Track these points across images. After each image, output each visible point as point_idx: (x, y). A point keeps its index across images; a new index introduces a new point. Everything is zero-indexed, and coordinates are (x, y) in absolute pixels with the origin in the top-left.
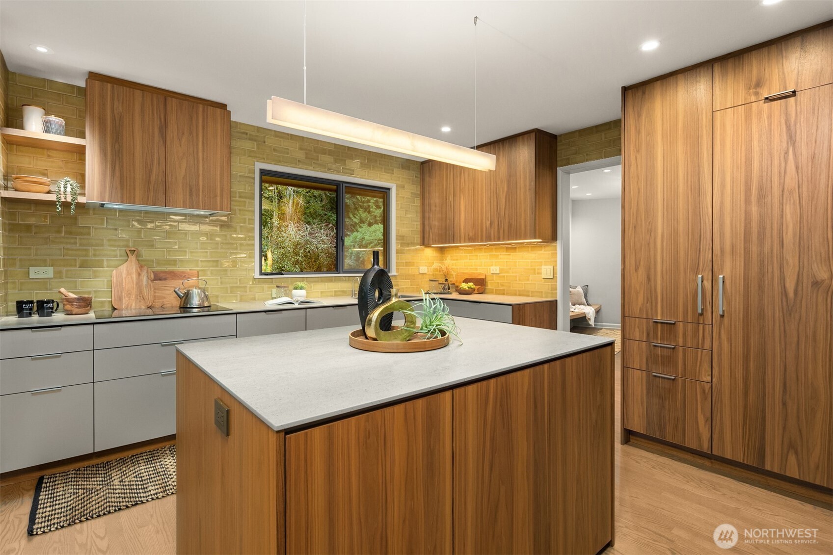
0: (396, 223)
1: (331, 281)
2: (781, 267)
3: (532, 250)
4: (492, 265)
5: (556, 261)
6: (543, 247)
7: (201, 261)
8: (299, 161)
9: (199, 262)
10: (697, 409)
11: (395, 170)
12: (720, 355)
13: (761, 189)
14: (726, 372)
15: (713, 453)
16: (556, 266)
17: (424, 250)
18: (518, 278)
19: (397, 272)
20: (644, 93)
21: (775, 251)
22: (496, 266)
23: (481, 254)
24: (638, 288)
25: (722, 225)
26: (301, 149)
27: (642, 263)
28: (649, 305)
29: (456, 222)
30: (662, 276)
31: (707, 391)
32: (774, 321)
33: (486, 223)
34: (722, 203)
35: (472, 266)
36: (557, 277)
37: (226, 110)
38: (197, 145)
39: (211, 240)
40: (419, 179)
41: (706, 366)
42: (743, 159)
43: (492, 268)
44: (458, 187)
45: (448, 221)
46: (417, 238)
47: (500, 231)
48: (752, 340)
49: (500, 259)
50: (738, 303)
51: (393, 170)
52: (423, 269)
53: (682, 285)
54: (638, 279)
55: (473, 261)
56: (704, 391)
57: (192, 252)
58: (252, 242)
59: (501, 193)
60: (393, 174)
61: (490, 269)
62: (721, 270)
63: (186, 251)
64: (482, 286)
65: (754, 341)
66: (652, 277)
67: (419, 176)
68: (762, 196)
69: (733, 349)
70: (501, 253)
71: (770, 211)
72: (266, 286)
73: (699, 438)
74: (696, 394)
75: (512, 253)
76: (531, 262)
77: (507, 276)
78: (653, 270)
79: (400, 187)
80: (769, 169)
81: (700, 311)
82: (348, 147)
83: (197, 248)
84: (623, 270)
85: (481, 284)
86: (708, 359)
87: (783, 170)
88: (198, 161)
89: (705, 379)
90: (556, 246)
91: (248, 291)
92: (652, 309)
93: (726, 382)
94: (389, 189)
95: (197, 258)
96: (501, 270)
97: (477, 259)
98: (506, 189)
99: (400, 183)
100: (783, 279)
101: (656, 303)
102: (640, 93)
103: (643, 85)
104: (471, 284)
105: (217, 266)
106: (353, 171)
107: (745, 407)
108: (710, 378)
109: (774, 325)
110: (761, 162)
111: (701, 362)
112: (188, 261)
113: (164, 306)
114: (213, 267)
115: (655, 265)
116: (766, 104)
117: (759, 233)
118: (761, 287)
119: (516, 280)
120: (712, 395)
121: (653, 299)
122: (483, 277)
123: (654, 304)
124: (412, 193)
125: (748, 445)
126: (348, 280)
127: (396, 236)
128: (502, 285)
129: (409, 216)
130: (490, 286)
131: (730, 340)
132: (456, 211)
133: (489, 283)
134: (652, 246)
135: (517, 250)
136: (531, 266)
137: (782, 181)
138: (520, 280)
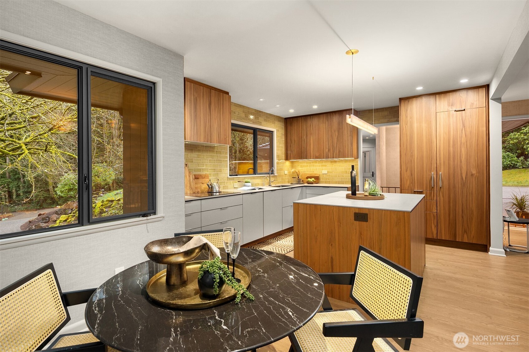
0: (277, 149)
1: (254, 179)
2: (461, 170)
3: (345, 163)
4: (323, 170)
5: (358, 168)
6: (351, 161)
7: (210, 169)
8: (243, 118)
9: (209, 170)
10: (432, 223)
11: (276, 122)
12: (440, 202)
13: (454, 142)
14: (442, 208)
15: (438, 238)
16: (358, 170)
17: (285, 162)
18: (337, 175)
19: (277, 174)
20: (409, 102)
21: (459, 164)
22: (325, 170)
23: (316, 164)
24: (407, 178)
25: (440, 155)
26: (243, 112)
27: (409, 168)
28: (412, 185)
29: (308, 149)
30: (417, 174)
31: (435, 216)
32: (459, 189)
33: (326, 150)
34: (440, 146)
35: (311, 170)
36: (358, 175)
37: (229, 95)
38: (221, 112)
39: (213, 158)
40: (284, 127)
41: (435, 207)
42: (447, 131)
43: (323, 171)
44: (309, 132)
45: (303, 148)
46: (283, 156)
47: (334, 154)
48: (451, 196)
49: (328, 167)
50: (446, 183)
51: (275, 122)
52: (286, 172)
53: (425, 177)
54: (407, 175)
55: (311, 168)
56: (434, 216)
57: (206, 165)
58: (226, 159)
59: (334, 136)
60: (275, 124)
61: (322, 171)
62: (440, 171)
63: (204, 164)
64: (317, 180)
65: (452, 196)
66: (413, 174)
67: (284, 125)
68: (454, 145)
69: (444, 200)
70: (328, 164)
71: (457, 150)
72: (232, 181)
73: (432, 234)
74: (431, 217)
75: (334, 164)
76: (345, 168)
77: (331, 175)
78: (413, 171)
79: (278, 131)
80: (456, 135)
81: (433, 186)
82: (260, 111)
83: (208, 163)
84: (401, 171)
85: (317, 178)
86: (435, 204)
87: (461, 136)
88: (221, 121)
89: (434, 211)
90: (358, 161)
91: (226, 184)
92: (413, 186)
93: (442, 212)
94: (273, 132)
95: (208, 168)
96: (328, 172)
97: (314, 167)
98: (337, 134)
99: (277, 129)
100: (461, 174)
101: (415, 184)
102: (407, 101)
103: (408, 99)
104: (313, 179)
105: (215, 172)
106: (261, 123)
107: (449, 220)
108: (436, 211)
109: (459, 190)
110: (453, 132)
111: (433, 205)
112: (205, 169)
113: (199, 192)
114: (213, 172)
115: (414, 169)
116: (455, 112)
117: (453, 157)
118: (454, 177)
119: (337, 177)
120: (437, 216)
121: (414, 182)
122: (318, 176)
123: (414, 184)
124: (282, 134)
125: (450, 233)
126: (260, 178)
127: (277, 155)
128: (329, 179)
129: (281, 145)
130: (321, 180)
131: (443, 196)
132: (308, 144)
133: (321, 178)
134: (413, 161)
135: (337, 162)
136: (345, 170)
137: (461, 140)
138: (338, 177)
